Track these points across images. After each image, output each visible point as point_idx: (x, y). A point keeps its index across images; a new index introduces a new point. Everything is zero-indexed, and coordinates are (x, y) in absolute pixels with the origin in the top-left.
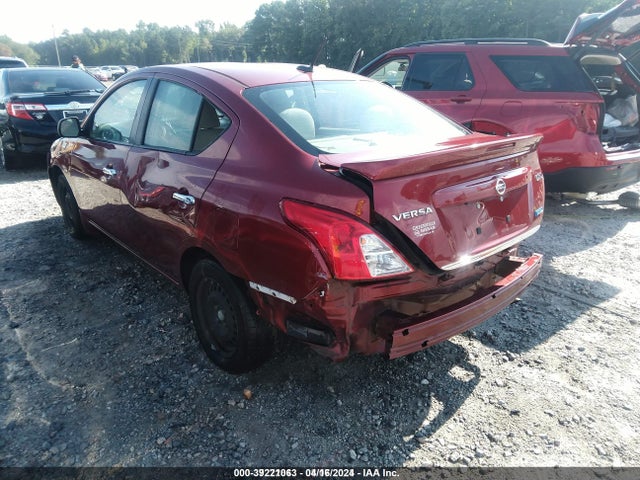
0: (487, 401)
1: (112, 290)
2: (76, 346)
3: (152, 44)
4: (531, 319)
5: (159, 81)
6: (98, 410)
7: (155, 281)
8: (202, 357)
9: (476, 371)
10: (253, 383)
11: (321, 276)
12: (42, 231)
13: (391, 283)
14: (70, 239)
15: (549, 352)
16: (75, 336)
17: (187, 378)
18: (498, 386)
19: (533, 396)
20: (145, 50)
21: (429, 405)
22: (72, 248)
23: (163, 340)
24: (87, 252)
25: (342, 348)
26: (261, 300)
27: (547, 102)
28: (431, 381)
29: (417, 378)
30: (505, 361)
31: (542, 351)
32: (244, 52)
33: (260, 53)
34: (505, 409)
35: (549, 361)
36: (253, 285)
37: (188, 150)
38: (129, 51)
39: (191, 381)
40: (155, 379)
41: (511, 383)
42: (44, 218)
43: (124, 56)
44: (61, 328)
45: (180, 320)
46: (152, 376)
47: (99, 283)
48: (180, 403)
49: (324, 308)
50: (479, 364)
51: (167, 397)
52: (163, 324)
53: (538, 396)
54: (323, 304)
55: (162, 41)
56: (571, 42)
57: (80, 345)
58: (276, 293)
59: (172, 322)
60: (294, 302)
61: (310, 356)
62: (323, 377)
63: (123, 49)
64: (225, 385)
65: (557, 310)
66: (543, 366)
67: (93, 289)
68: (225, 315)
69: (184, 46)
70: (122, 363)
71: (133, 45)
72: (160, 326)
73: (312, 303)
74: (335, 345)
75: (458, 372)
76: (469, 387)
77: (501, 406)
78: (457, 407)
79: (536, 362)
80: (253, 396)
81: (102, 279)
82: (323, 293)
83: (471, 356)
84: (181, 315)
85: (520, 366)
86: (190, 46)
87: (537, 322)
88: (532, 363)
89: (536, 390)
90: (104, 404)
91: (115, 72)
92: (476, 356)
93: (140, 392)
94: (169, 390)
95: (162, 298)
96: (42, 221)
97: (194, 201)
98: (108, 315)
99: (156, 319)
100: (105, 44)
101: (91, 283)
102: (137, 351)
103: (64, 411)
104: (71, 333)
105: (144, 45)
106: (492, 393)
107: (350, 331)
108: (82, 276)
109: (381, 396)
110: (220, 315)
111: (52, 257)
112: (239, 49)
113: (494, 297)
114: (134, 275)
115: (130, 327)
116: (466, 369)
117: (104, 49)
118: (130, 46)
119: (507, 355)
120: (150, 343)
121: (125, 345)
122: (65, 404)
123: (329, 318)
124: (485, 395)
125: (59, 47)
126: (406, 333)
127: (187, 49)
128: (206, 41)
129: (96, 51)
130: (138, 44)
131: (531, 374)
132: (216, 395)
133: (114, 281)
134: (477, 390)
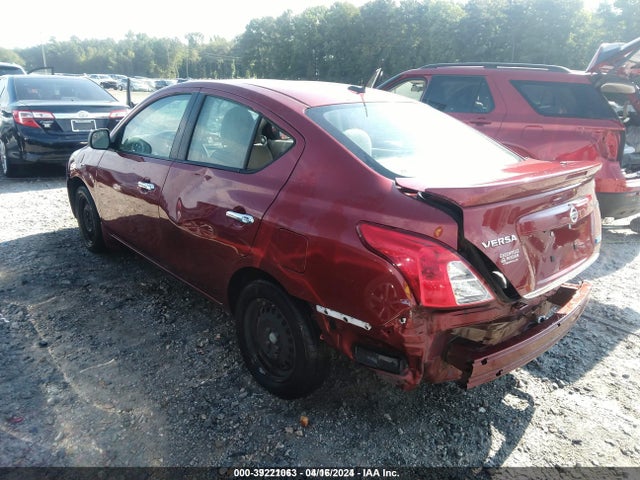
0: (546, 430)
1: (140, 307)
2: (113, 367)
3: (140, 53)
4: (571, 346)
5: (206, 96)
6: (151, 438)
7: (184, 299)
8: (248, 380)
9: (529, 399)
10: (307, 409)
11: (405, 302)
12: (56, 244)
13: (469, 311)
14: (87, 252)
15: (596, 380)
16: (111, 357)
17: (237, 403)
18: (554, 414)
19: (590, 425)
20: (133, 59)
21: (490, 434)
22: (91, 262)
23: (205, 362)
24: (107, 266)
25: (415, 376)
26: (327, 325)
27: (570, 128)
28: (488, 409)
29: (473, 405)
30: (555, 388)
31: (588, 379)
32: (233, 66)
33: (250, 67)
34: (565, 438)
35: (598, 389)
36: (320, 309)
37: (241, 167)
38: (117, 60)
39: (242, 406)
40: (204, 403)
41: (566, 412)
42: (56, 229)
43: (111, 64)
44: (95, 346)
45: (218, 340)
46: (200, 401)
47: (127, 300)
48: (234, 430)
49: (404, 335)
50: (530, 392)
51: (220, 423)
52: (201, 345)
53: (595, 425)
54: (403, 332)
55: (151, 52)
56: (592, 70)
57: (119, 366)
58: (348, 318)
59: (210, 343)
60: (369, 328)
61: (358, 381)
62: (377, 403)
63: (110, 58)
64: (278, 411)
65: (594, 336)
66: (593, 393)
67: (120, 306)
68: (278, 337)
69: (172, 57)
70: (166, 386)
71: (121, 54)
72: (198, 347)
73: (390, 330)
74: (406, 373)
75: (511, 400)
76: (526, 416)
77: (561, 435)
78: (520, 436)
79: (585, 389)
80: (310, 423)
81: (128, 295)
82: (405, 319)
83: (522, 383)
84: (218, 336)
85: (570, 393)
86: (180, 56)
87: (577, 348)
88: (583, 391)
89: (592, 418)
90: (155, 430)
91: (103, 81)
92: (526, 383)
93: (191, 418)
94: (221, 416)
95: (194, 316)
96: (54, 233)
97: (252, 220)
98: (142, 335)
99: (192, 339)
100: (92, 52)
101: (118, 300)
102: (180, 372)
103: (115, 437)
104: (106, 353)
105: (132, 54)
106: (549, 422)
107: (426, 359)
108: (107, 292)
109: (440, 425)
110: (273, 337)
111: (71, 271)
112: (227, 61)
113: (559, 325)
114: (161, 292)
115: (168, 347)
116: (519, 397)
117: (90, 58)
118: (118, 54)
119: (557, 382)
120: (192, 365)
121: (166, 367)
122: (114, 430)
123: (407, 345)
124: (543, 423)
125: (46, 54)
126: (484, 362)
127: (176, 61)
128: (195, 53)
129: (83, 59)
130: (126, 54)
131: (584, 402)
132: (271, 422)
133: (142, 299)
134: (534, 419)
